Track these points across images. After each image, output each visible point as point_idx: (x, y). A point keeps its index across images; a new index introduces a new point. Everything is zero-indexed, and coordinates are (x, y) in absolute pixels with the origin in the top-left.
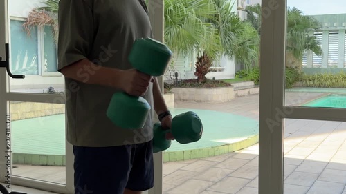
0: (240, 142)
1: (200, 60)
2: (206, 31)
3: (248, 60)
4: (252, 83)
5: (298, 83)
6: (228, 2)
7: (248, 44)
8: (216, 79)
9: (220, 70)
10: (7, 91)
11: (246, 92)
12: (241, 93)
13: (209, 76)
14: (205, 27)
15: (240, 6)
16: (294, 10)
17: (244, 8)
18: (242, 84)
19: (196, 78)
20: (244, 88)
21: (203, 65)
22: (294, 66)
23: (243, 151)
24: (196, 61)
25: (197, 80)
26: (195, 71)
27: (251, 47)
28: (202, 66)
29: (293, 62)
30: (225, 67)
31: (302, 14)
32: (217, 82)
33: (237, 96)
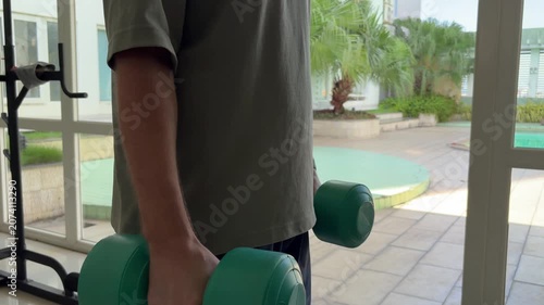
0: (400, 194)
1: (337, 85)
2: (350, 46)
3: (400, 85)
4: (400, 115)
5: (457, 116)
6: (373, 12)
7: (400, 64)
8: (357, 109)
9: (361, 99)
10: (75, 119)
11: (393, 126)
12: (387, 127)
13: (348, 105)
14: (350, 39)
15: (386, 19)
16: (454, 24)
17: (392, 22)
18: (388, 116)
19: (332, 108)
20: (391, 121)
21: (341, 92)
22: (451, 95)
23: (405, 207)
24: (331, 86)
25: (334, 111)
26: (331, 99)
27: (404, 68)
28: (339, 93)
29: (450, 91)
30: (367, 94)
31: (463, 30)
32: (359, 113)
33: (382, 131)
